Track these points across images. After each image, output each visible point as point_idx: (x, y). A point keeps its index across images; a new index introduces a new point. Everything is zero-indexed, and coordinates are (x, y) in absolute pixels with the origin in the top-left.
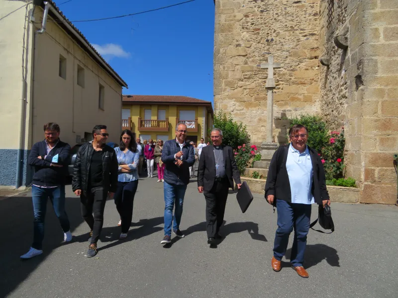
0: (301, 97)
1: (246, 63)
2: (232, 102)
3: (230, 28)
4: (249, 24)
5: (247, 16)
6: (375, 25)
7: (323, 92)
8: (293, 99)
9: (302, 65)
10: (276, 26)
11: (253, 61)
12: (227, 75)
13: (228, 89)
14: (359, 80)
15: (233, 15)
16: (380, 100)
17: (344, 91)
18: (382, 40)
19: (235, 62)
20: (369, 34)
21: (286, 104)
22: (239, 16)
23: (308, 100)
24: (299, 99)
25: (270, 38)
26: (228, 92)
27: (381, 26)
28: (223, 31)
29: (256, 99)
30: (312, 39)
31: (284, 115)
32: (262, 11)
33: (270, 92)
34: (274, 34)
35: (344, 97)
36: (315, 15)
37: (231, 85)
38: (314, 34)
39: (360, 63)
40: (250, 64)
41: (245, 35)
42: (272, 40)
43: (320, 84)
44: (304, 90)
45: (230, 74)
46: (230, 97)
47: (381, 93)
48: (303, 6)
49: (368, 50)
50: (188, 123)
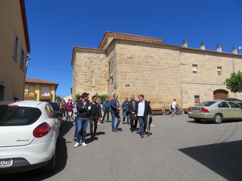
0: (102, 89)
1: (86, 77)
2: (81, 89)
3: (81, 66)
4: (87, 65)
5: (86, 63)
6: (118, 76)
7: (108, 88)
8: (100, 89)
9: (102, 79)
10: (95, 67)
11: (88, 77)
12: (79, 81)
13: (80, 85)
14: (115, 88)
15: (81, 62)
16: (120, 93)
17: (113, 89)
18: (119, 80)
19: (82, 77)
20: (117, 78)
21: (98, 91)
22: (84, 63)
23: (104, 90)
24: (101, 89)
25: (93, 71)
26: (80, 86)
27: (119, 77)
28: (78, 67)
29: (89, 89)
30: (105, 72)
31: (97, 94)
32: (91, 62)
33: (94, 88)
34: (94, 70)
35: (113, 91)
36: (106, 65)
37: (80, 84)
38: (105, 71)
39: (115, 84)
40: (87, 78)
41: (86, 69)
42: (94, 71)
43: (107, 85)
44: (102, 87)
45: (80, 80)
46: (81, 88)
47: (119, 91)
48: (102, 62)
49: (117, 82)
50: (46, 93)
